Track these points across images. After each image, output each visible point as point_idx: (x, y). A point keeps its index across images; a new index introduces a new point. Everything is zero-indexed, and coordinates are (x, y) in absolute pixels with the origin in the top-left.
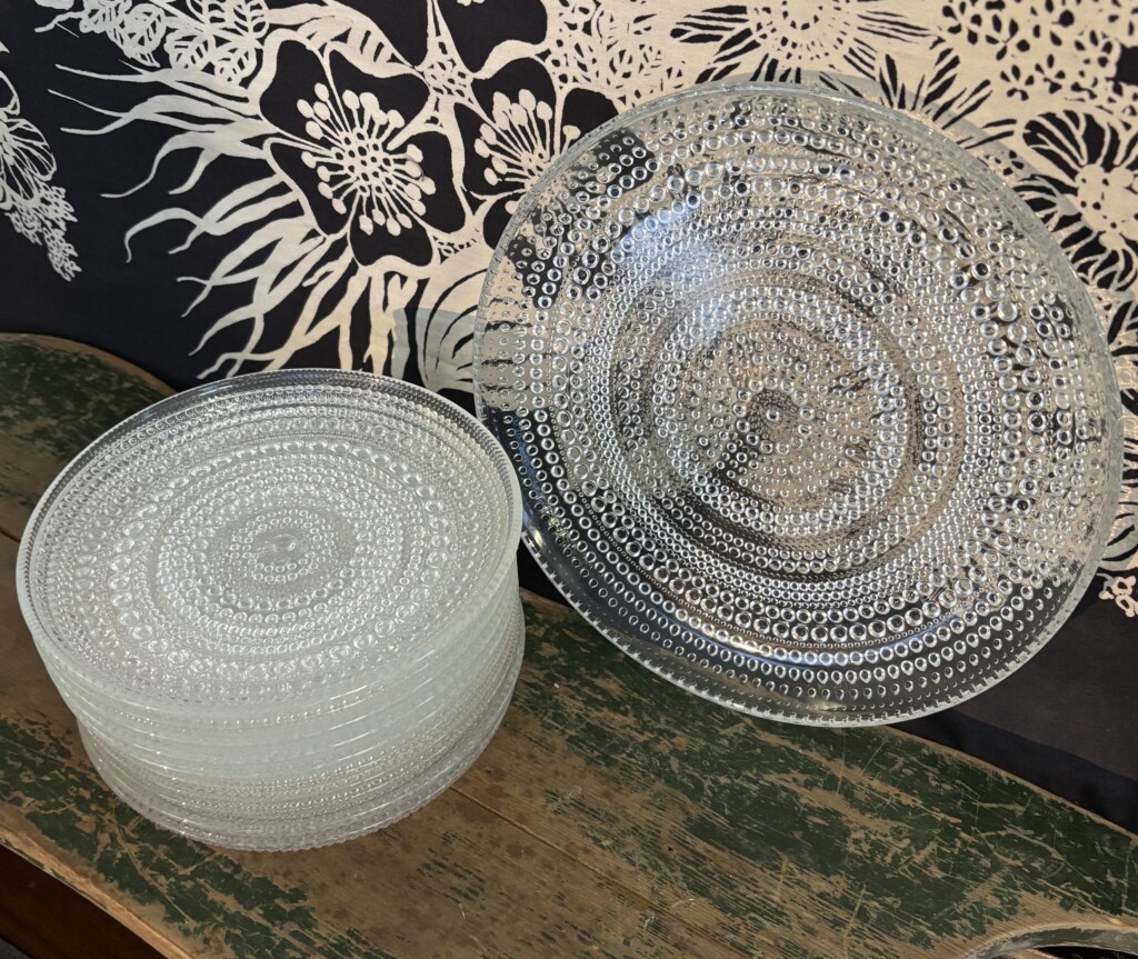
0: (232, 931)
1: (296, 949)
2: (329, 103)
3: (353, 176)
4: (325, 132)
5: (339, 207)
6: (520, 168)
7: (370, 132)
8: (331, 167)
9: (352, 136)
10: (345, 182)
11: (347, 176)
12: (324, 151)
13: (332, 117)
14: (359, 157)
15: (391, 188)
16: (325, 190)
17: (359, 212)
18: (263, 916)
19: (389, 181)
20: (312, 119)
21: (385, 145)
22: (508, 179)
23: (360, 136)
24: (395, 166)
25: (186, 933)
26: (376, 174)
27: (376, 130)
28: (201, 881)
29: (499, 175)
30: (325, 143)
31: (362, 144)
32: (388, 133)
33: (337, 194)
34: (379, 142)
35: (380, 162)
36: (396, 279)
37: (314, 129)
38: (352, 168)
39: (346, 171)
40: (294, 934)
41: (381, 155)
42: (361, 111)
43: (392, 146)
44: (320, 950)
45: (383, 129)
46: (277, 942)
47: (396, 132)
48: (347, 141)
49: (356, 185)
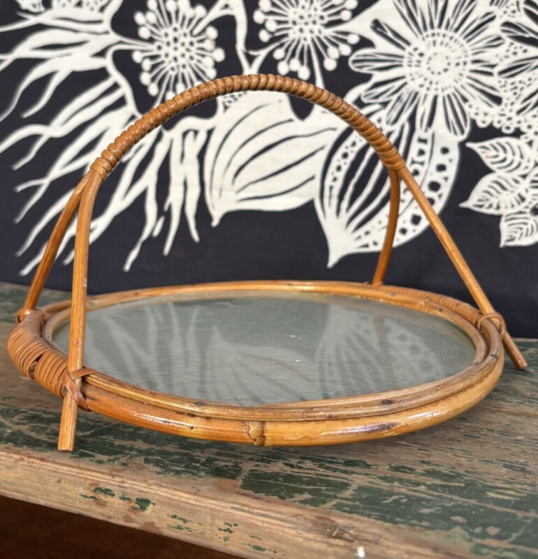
0: (149, 457)
1: (224, 461)
2: (157, 12)
3: (167, 60)
4: (152, 32)
5: (153, 90)
6: (286, 22)
7: (182, 25)
8: (153, 58)
9: (170, 31)
10: (161, 67)
11: (162, 62)
12: (149, 46)
13: (158, 20)
14: (173, 45)
15: (193, 62)
16: (145, 78)
17: (167, 89)
18: (180, 448)
19: (192, 58)
20: (144, 25)
21: (191, 32)
22: (277, 34)
23: (175, 30)
24: (197, 45)
25: (100, 462)
26: (183, 55)
27: (186, 22)
28: (104, 437)
29: (271, 33)
30: (151, 40)
31: (176, 34)
32: (194, 22)
33: (153, 79)
34: (187, 31)
35: (187, 45)
36: (191, 135)
37: (144, 33)
38: (167, 55)
39: (163, 58)
40: (218, 454)
41: (188, 39)
42: (177, 12)
43: (196, 31)
44: (251, 459)
45: (191, 20)
46: (203, 460)
47: (200, 20)
48: (166, 35)
49: (168, 68)
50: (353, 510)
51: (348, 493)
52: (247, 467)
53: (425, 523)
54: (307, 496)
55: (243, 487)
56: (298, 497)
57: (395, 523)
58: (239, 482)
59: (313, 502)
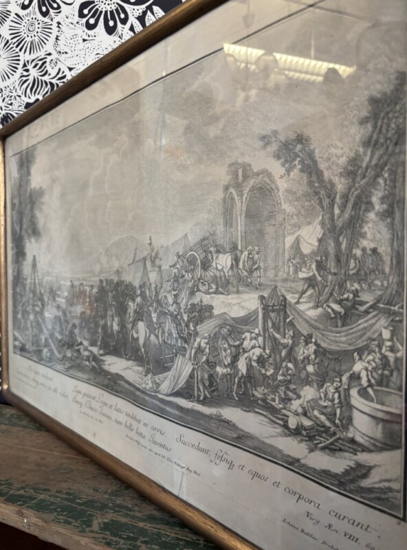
50: (31, 507)
51: (33, 502)
52: (12, 492)
53: (48, 512)
54: (21, 503)
55: (5, 500)
56: (19, 503)
57: (39, 511)
58: (4, 498)
59: (21, 505)
